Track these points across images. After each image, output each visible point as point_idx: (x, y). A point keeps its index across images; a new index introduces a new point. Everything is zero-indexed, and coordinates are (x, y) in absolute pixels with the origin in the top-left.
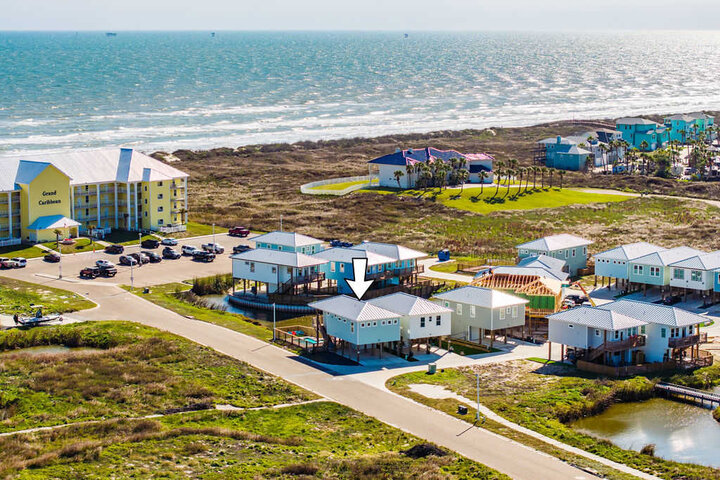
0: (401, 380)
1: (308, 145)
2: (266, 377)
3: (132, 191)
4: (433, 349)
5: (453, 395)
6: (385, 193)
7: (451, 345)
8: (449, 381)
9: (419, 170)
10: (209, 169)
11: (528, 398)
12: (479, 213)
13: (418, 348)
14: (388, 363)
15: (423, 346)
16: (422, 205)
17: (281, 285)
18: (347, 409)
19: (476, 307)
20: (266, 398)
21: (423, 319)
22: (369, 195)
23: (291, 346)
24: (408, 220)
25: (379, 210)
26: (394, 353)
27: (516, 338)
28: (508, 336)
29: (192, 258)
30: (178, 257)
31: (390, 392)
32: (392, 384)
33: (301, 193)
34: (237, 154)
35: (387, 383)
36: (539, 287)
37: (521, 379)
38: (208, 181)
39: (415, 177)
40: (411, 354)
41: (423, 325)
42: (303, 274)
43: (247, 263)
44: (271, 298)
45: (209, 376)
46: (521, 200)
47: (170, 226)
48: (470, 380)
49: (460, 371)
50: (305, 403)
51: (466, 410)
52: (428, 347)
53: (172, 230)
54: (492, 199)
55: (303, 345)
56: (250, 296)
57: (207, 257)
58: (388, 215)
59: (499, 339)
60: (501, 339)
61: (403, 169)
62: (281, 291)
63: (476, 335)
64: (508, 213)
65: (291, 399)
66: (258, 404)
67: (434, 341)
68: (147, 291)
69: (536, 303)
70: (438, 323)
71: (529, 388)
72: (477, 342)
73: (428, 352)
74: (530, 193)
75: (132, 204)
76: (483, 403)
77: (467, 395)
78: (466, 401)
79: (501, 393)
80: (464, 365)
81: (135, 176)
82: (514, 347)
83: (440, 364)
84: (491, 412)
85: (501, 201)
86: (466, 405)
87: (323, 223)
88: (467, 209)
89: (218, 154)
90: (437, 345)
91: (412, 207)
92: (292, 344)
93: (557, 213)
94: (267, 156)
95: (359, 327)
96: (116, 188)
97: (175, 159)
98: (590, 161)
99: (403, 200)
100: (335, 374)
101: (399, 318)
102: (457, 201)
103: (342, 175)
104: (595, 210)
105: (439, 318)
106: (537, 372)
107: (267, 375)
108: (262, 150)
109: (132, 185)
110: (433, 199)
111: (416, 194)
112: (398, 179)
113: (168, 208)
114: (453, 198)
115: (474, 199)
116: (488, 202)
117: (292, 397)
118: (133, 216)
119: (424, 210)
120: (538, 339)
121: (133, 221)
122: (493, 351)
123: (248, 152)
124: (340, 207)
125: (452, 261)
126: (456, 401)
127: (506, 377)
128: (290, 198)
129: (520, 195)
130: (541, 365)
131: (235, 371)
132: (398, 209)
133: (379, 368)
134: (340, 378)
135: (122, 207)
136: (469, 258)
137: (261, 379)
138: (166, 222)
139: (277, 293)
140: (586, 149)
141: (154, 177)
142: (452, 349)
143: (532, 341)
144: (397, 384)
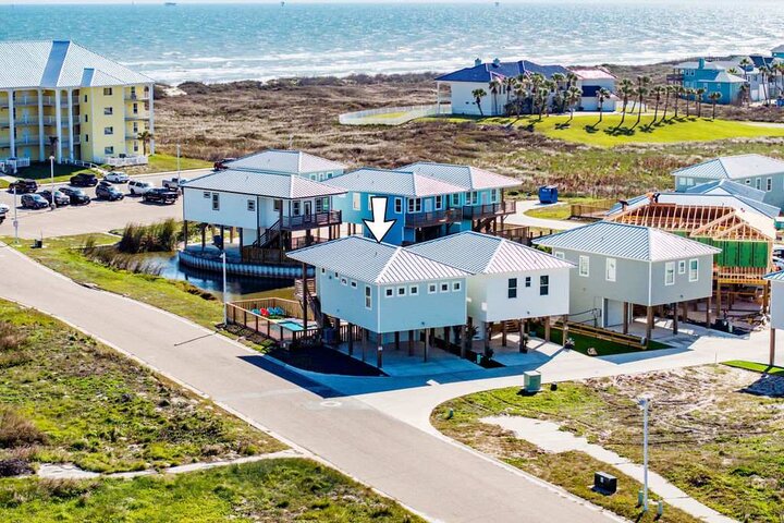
0: (466, 408)
1: (362, 80)
2: (175, 400)
3: (64, 102)
4: (532, 344)
5: (579, 444)
6: (459, 121)
7: (570, 335)
8: (568, 409)
9: (509, 89)
10: (220, 101)
11: (750, 452)
12: (598, 146)
13: (504, 340)
14: (440, 370)
15: (514, 338)
16: (513, 135)
17: (263, 232)
18: (335, 480)
19: (619, 260)
20: (158, 450)
21: (513, 282)
22: (435, 124)
23: (253, 335)
24: (492, 155)
25: (449, 142)
26: (454, 350)
27: (693, 322)
28: (681, 319)
29: (141, 199)
30: (119, 197)
31: (439, 435)
32: (445, 417)
33: (339, 124)
34: (265, 88)
35: (434, 413)
36: (735, 227)
37: (722, 405)
38: (215, 114)
39: (503, 99)
40: (489, 353)
41: (512, 294)
42: (302, 212)
43: (207, 195)
44: (245, 254)
45: (59, 396)
46: (657, 130)
47: (122, 156)
48: (613, 407)
49: (591, 388)
50: (242, 460)
51: (614, 481)
52: (524, 340)
53: (125, 162)
54: (615, 129)
55: (275, 334)
56: (211, 252)
57: (164, 198)
58: (463, 149)
59: (661, 324)
60: (664, 324)
61: (485, 87)
62: (263, 242)
63: (617, 316)
64: (641, 148)
65: (214, 452)
66: (134, 463)
67: (535, 327)
68: (39, 244)
69: (731, 255)
70: (544, 291)
71: (745, 426)
72: (620, 331)
73: (524, 350)
74: (670, 122)
75: (65, 122)
76: (652, 465)
77: (611, 444)
78: (610, 458)
79: (683, 438)
80: (598, 375)
81: (69, 78)
82: (691, 339)
83: (548, 374)
84: (671, 487)
85: (629, 132)
86: (611, 469)
87: (363, 157)
88: (580, 142)
89: (239, 88)
90: (541, 336)
91: (498, 139)
92: (257, 332)
93: (714, 147)
94: (305, 89)
95: (381, 295)
96: (40, 97)
97: (178, 93)
98: (744, 92)
99: (484, 129)
100: (327, 393)
101: (463, 279)
102: (565, 131)
103: (400, 105)
104: (770, 145)
105: (545, 279)
106: (752, 390)
107: (179, 394)
108: (301, 84)
109: (64, 93)
110: (530, 128)
111: (505, 122)
112: (478, 101)
113: (121, 130)
114: (560, 127)
115: (590, 129)
116: (610, 133)
117: (217, 447)
118: (66, 142)
119: (516, 142)
120: (738, 324)
121: (65, 149)
122: (653, 346)
123: (280, 86)
124: (393, 139)
125: (563, 204)
126: (587, 459)
127: (689, 401)
128: (323, 130)
129: (657, 125)
130: (756, 377)
131: (115, 386)
132: (478, 140)
133: (421, 381)
134: (336, 402)
135: (49, 127)
136: (590, 200)
137: (163, 404)
138: (117, 152)
139: (256, 246)
140: (739, 76)
141: (98, 81)
142: (570, 341)
143: (725, 329)
144: (457, 415)
